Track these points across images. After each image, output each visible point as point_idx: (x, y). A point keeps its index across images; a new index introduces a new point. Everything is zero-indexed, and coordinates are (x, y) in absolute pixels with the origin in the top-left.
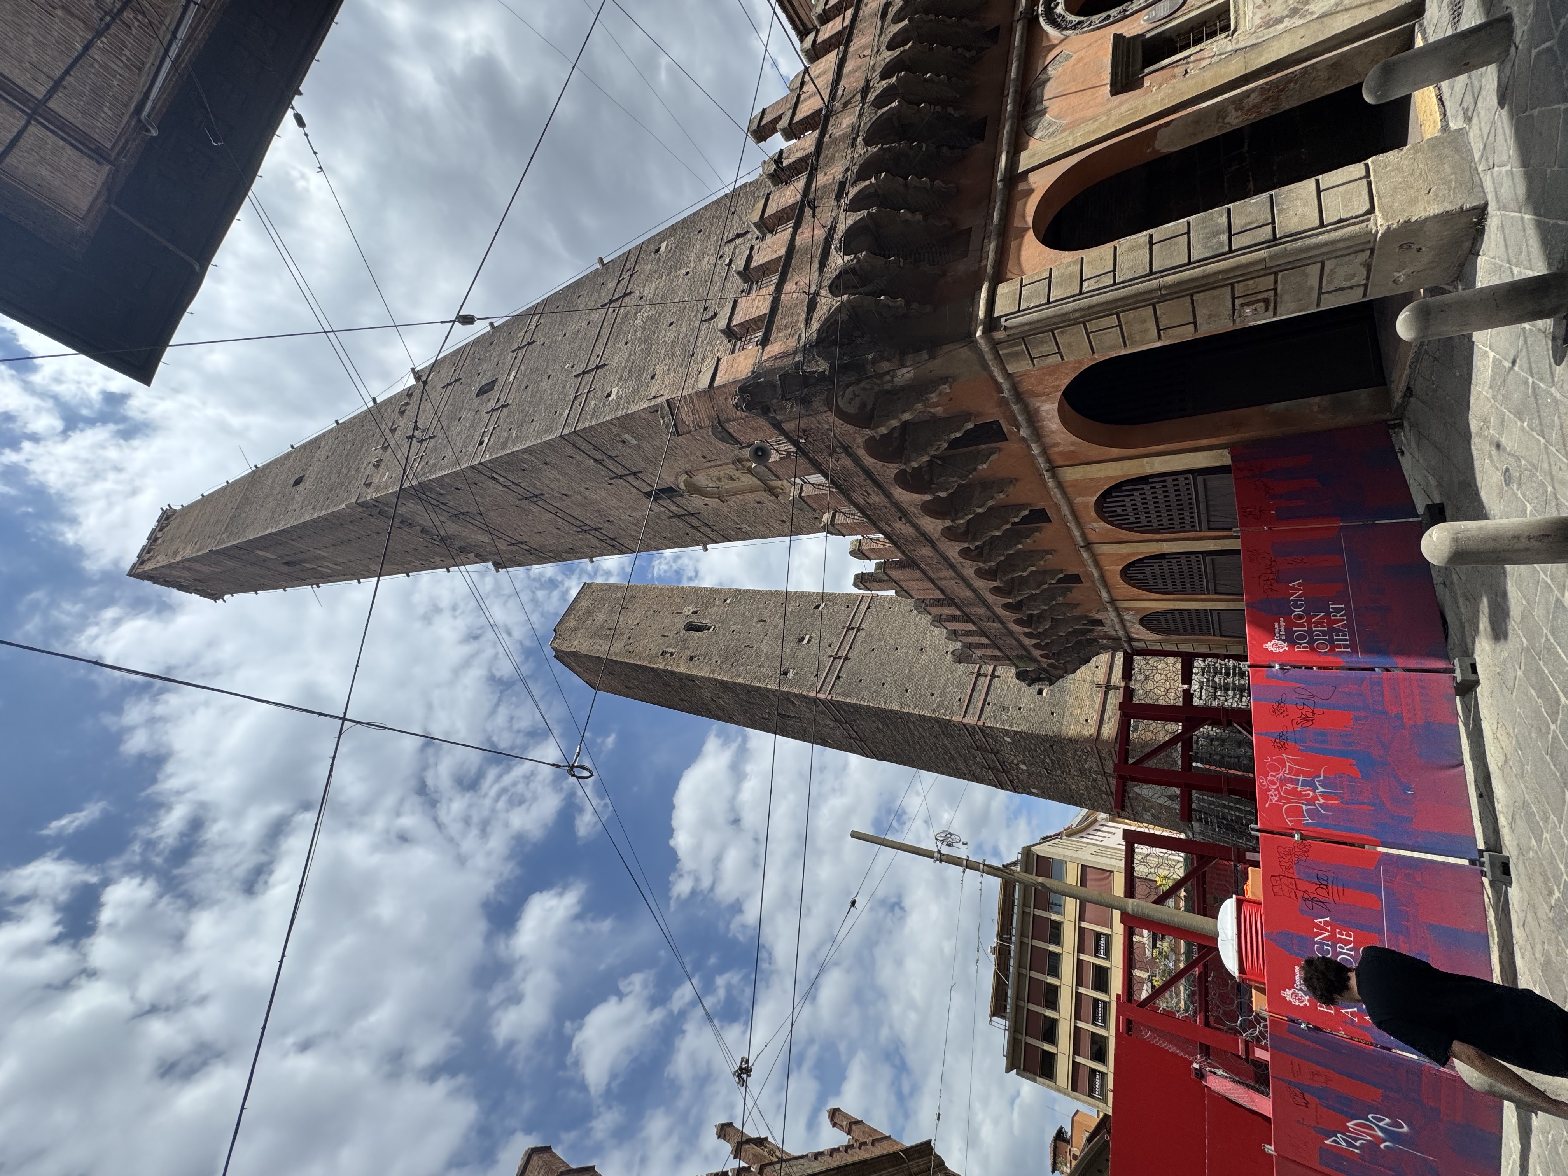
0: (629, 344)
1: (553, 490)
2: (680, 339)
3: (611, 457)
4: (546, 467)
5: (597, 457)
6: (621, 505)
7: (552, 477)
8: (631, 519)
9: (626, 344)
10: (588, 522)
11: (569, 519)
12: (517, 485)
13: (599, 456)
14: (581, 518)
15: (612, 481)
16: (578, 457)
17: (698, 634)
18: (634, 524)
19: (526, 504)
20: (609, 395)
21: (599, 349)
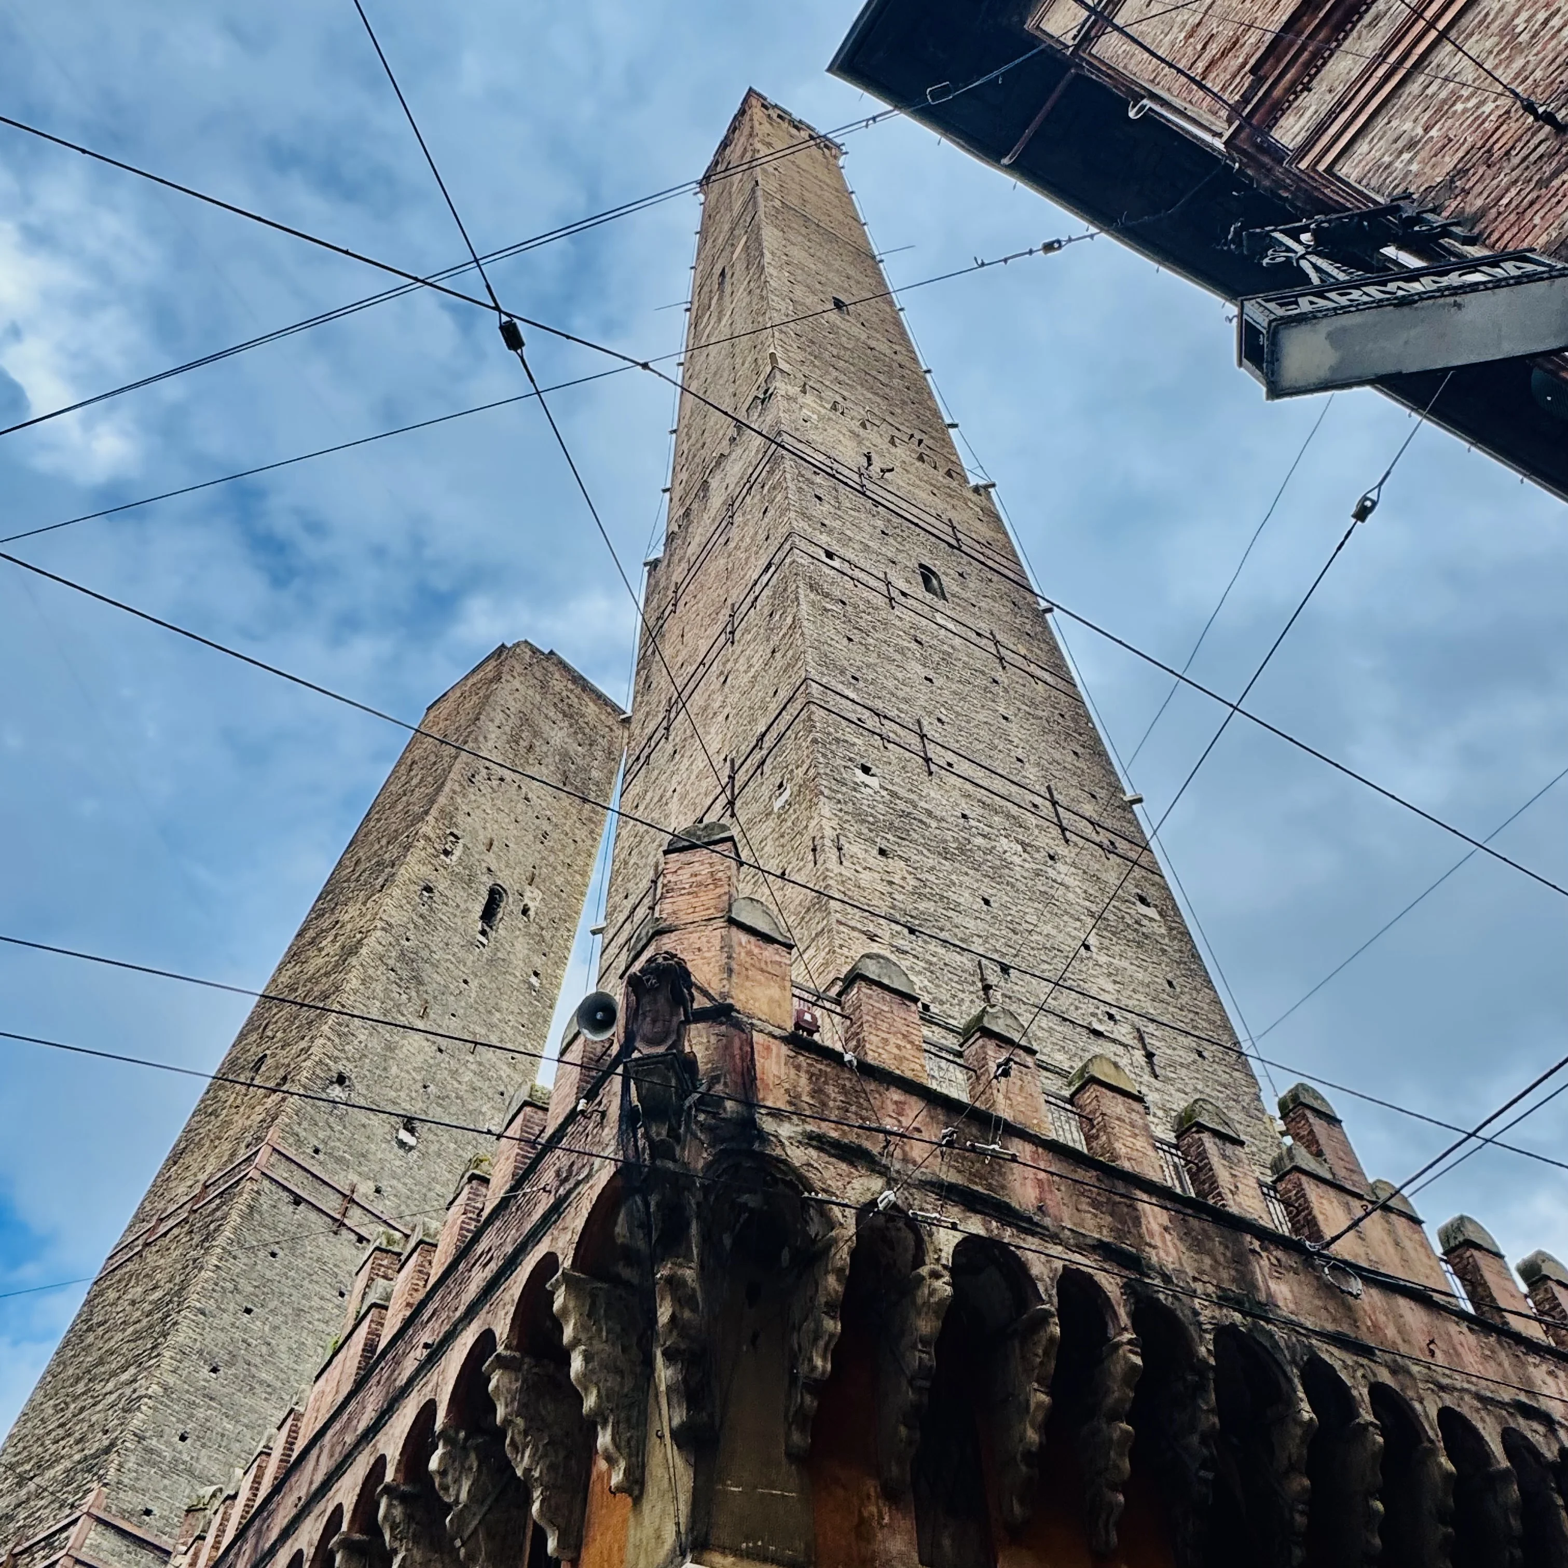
0: (962, 821)
1: (736, 661)
2: (951, 913)
3: (762, 763)
4: (769, 651)
6: (693, 777)
7: (755, 660)
9: (964, 816)
11: (691, 686)
12: (753, 605)
13: (768, 742)
14: (688, 705)
15: (728, 764)
17: (478, 908)
19: (724, 615)
20: (866, 770)
21: (963, 767)
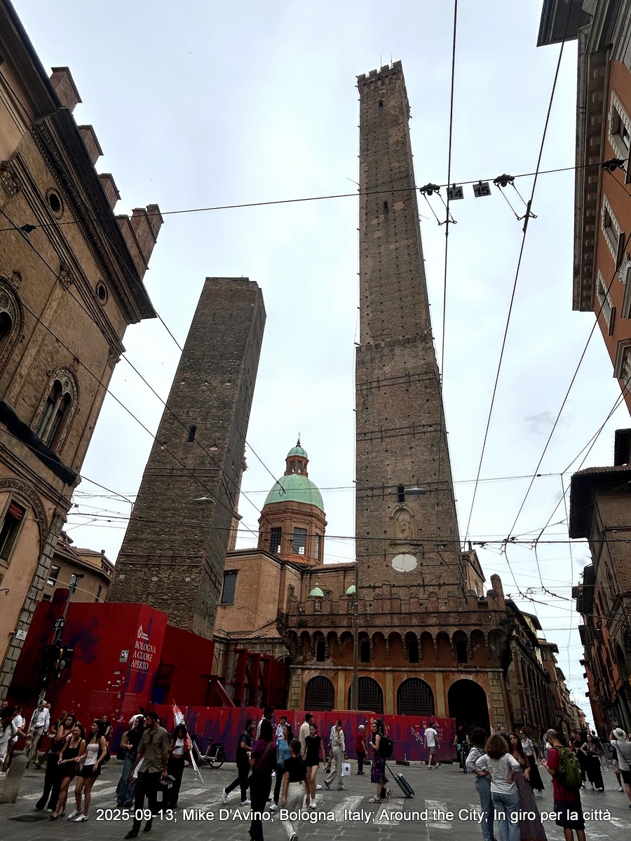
3: (430, 491)
5: (432, 485)
6: (398, 468)
8: (386, 463)
10: (388, 439)
11: (393, 433)
14: (392, 439)
15: (415, 479)
16: (434, 477)
18: (382, 461)
